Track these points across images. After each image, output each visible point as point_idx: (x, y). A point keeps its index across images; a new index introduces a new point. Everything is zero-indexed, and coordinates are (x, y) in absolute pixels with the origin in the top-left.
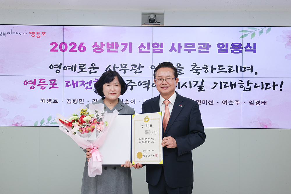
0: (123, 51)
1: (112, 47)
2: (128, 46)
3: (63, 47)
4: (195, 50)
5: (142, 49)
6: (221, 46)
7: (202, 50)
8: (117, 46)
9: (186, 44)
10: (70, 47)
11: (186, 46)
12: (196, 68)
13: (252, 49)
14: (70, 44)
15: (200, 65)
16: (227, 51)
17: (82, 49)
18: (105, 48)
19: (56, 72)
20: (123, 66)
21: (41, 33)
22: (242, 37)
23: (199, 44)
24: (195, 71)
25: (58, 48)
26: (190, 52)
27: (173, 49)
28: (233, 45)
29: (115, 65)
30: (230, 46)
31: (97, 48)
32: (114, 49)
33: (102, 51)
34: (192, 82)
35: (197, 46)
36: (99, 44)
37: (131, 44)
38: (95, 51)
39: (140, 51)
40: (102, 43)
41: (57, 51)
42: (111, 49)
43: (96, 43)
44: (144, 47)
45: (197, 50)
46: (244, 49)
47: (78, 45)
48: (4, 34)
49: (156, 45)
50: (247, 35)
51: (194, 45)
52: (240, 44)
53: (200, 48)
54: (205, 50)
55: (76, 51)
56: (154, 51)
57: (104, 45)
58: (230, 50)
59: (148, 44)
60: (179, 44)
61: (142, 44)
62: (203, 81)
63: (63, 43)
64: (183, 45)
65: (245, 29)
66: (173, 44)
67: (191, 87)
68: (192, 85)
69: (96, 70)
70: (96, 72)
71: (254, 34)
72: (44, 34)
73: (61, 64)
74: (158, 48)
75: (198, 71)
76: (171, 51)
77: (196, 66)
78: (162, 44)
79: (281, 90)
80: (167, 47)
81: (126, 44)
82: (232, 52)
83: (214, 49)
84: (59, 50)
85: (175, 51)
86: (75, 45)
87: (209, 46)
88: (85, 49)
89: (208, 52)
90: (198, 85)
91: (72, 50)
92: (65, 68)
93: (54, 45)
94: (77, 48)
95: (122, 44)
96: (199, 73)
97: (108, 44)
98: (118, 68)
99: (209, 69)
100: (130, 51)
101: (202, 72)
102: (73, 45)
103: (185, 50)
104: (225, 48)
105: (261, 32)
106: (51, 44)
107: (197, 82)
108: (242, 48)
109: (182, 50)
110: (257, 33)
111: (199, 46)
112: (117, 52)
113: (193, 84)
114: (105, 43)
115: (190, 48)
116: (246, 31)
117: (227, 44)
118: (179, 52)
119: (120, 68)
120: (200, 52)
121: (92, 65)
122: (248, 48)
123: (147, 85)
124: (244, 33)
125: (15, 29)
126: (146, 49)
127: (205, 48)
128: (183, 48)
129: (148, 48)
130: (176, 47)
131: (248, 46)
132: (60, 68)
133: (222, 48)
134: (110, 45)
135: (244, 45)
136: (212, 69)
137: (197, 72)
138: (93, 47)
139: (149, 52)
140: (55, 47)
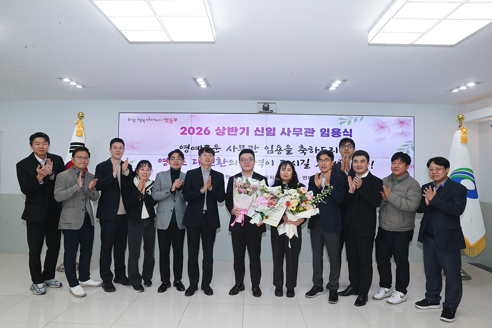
0: (241, 134)
1: (232, 131)
2: (245, 130)
3: (191, 131)
4: (302, 134)
5: (258, 133)
6: (323, 131)
7: (308, 134)
8: (236, 130)
9: (294, 129)
10: (196, 131)
11: (294, 131)
12: (302, 149)
13: (349, 133)
14: (197, 129)
15: (306, 146)
16: (328, 135)
17: (207, 132)
18: (226, 132)
19: (185, 152)
20: (242, 147)
21: (173, 120)
22: (341, 123)
23: (305, 129)
24: (302, 152)
25: (187, 132)
26: (297, 136)
27: (283, 133)
28: (333, 130)
29: (234, 146)
30: (331, 131)
31: (220, 132)
32: (234, 133)
33: (224, 134)
34: (299, 161)
35: (304, 131)
36: (221, 129)
37: (248, 128)
38: (217, 134)
39: (256, 135)
40: (223, 128)
41: (186, 134)
42: (231, 133)
43: (219, 128)
44: (259, 131)
45: (304, 134)
46: (342, 134)
47: (203, 129)
48: (144, 120)
49: (269, 130)
50: (345, 122)
51: (301, 129)
52: (339, 130)
53: (306, 132)
54: (311, 134)
55: (202, 134)
56: (267, 135)
57: (226, 129)
58: (331, 134)
59: (263, 128)
60: (289, 129)
61: (258, 128)
62: (308, 160)
63: (191, 128)
64: (291, 130)
65: (343, 117)
66: (284, 129)
67: (298, 165)
68: (300, 164)
69: (218, 150)
70: (219, 152)
71: (350, 122)
72: (176, 120)
73: (189, 145)
74: (271, 132)
75: (305, 151)
76: (281, 134)
77: (302, 147)
78: (274, 128)
79: (372, 168)
80: (278, 131)
81: (244, 129)
82: (333, 136)
83: (318, 133)
84: (188, 133)
85: (286, 134)
86: (201, 129)
87: (313, 131)
88: (209, 132)
89: (313, 136)
90: (304, 163)
91: (198, 134)
92: (193, 149)
93: (184, 129)
94: (202, 132)
95: (240, 128)
96: (305, 153)
97: (229, 128)
98: (237, 148)
99: (314, 150)
100: (248, 134)
101: (308, 152)
102: (199, 129)
103: (293, 134)
104: (326, 133)
105: (356, 120)
106: (182, 129)
107: (304, 161)
108: (341, 133)
109: (291, 134)
110: (353, 120)
111: (305, 131)
112: (236, 135)
113: (300, 162)
114: (226, 127)
115: (298, 132)
116: (343, 119)
117: (328, 129)
118: (289, 135)
119: (239, 149)
120: (306, 135)
121: (215, 146)
122: (346, 133)
123: (261, 163)
124: (342, 121)
125: (152, 116)
126: (261, 133)
127: (310, 132)
128: (292, 132)
129: (263, 132)
130: (286, 131)
131: (346, 131)
132: (188, 149)
133: (324, 133)
134: (231, 129)
135: (342, 131)
136: (316, 150)
137: (303, 152)
138: (216, 131)
139: (263, 135)
140: (184, 131)
